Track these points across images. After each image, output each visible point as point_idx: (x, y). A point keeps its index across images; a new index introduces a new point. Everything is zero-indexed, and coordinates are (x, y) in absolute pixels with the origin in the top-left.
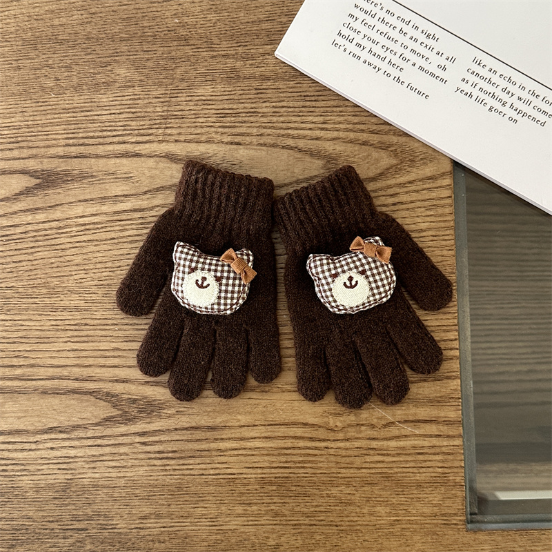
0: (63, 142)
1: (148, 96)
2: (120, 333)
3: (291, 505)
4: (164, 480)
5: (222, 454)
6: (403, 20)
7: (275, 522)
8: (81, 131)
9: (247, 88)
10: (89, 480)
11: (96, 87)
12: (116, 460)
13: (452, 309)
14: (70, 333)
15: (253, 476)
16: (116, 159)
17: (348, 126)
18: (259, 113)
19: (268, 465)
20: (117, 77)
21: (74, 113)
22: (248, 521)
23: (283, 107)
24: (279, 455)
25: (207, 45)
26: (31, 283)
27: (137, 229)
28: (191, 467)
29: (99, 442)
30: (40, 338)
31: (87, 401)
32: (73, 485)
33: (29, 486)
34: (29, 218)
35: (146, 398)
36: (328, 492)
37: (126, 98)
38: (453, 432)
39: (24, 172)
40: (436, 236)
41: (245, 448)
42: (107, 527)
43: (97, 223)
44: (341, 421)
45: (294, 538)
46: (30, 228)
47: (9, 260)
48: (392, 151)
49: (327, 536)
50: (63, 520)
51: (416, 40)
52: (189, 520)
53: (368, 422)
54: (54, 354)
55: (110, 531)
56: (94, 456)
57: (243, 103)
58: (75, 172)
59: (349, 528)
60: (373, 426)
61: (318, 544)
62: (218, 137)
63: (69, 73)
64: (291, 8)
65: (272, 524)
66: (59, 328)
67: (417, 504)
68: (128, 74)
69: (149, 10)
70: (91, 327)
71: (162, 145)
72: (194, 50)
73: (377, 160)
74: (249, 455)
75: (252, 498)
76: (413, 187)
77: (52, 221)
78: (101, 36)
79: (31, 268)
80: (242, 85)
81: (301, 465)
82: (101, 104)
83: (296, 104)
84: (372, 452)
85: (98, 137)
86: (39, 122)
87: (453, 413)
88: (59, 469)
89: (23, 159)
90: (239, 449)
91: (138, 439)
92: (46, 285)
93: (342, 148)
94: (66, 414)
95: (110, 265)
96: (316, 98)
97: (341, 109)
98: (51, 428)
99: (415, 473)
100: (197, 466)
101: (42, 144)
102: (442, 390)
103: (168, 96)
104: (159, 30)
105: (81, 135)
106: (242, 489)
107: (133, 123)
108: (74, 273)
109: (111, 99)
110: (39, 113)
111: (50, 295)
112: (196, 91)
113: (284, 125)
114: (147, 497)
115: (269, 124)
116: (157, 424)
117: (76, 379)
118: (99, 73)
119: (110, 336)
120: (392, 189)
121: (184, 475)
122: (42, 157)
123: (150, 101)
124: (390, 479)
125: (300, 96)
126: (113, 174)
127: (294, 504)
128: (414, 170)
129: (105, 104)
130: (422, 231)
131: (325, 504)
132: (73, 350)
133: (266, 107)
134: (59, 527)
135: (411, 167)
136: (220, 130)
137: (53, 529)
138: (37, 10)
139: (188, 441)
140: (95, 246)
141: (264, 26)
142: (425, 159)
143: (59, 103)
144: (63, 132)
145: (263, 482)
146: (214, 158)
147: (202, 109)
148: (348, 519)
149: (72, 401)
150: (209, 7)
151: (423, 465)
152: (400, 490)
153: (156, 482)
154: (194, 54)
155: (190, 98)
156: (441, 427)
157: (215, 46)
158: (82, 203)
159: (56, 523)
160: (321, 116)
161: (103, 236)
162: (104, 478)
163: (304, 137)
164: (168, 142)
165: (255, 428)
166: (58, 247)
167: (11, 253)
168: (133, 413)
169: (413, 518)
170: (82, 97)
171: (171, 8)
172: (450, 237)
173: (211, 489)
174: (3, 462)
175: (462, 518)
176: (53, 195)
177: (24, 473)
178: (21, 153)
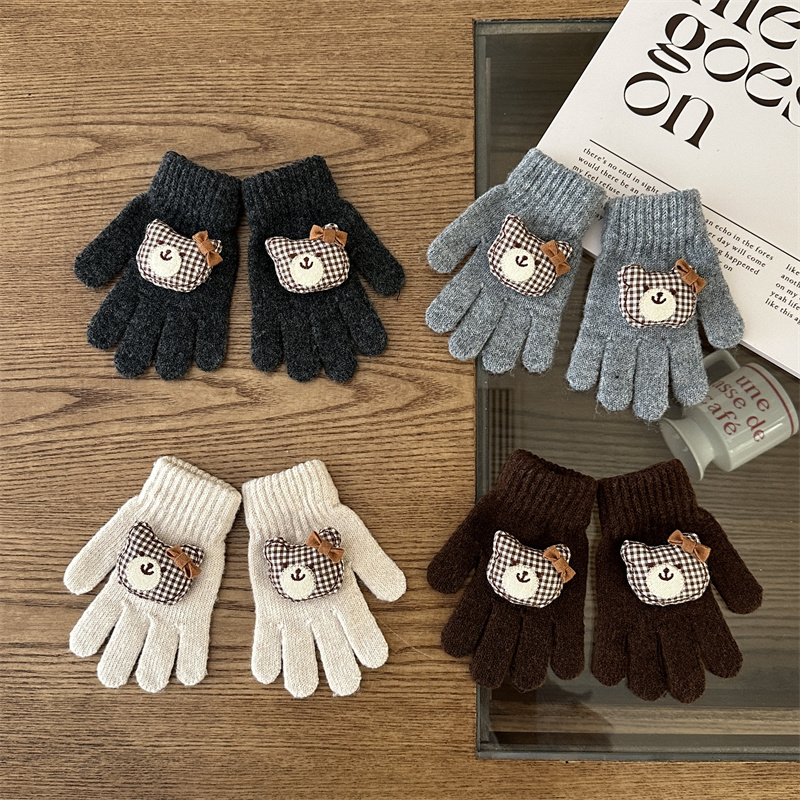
0: (104, 363)
3: (306, 727)
7: (289, 745)
10: (108, 695)
15: (270, 697)
22: (262, 743)
26: (64, 498)
27: (170, 449)
28: (209, 686)
32: (92, 700)
33: (48, 699)
34: (66, 435)
36: (342, 715)
39: (64, 390)
40: (457, 466)
42: (123, 744)
43: (132, 442)
45: (307, 761)
46: (66, 444)
47: (44, 475)
48: (419, 384)
49: (340, 760)
50: (80, 735)
52: (204, 740)
55: (126, 747)
58: (114, 392)
59: (361, 752)
65: (285, 747)
67: (429, 730)
73: (405, 392)
75: (267, 719)
76: (438, 419)
77: (88, 439)
79: (66, 483)
84: (388, 677)
88: (79, 683)
89: (64, 377)
92: (78, 501)
93: (372, 379)
99: (429, 699)
100: (215, 685)
101: (84, 364)
106: (259, 710)
108: (106, 490)
111: (81, 511)
114: (163, 715)
120: (418, 420)
121: (201, 693)
122: (83, 376)
124: (404, 704)
126: (151, 395)
127: (309, 727)
128: (440, 403)
130: (445, 460)
131: (338, 728)
134: (76, 742)
135: (437, 400)
137: (69, 744)
138: (87, 237)
140: (129, 463)
145: (280, 703)
148: (361, 743)
151: (437, 691)
152: (413, 715)
158: (118, 422)
159: (73, 738)
161: (137, 454)
162: (123, 694)
166: (91, 464)
167: (46, 468)
169: (424, 744)
172: (471, 468)
173: (228, 709)
174: (24, 674)
175: (472, 745)
176: (92, 414)
177: (45, 686)
178: (62, 372)
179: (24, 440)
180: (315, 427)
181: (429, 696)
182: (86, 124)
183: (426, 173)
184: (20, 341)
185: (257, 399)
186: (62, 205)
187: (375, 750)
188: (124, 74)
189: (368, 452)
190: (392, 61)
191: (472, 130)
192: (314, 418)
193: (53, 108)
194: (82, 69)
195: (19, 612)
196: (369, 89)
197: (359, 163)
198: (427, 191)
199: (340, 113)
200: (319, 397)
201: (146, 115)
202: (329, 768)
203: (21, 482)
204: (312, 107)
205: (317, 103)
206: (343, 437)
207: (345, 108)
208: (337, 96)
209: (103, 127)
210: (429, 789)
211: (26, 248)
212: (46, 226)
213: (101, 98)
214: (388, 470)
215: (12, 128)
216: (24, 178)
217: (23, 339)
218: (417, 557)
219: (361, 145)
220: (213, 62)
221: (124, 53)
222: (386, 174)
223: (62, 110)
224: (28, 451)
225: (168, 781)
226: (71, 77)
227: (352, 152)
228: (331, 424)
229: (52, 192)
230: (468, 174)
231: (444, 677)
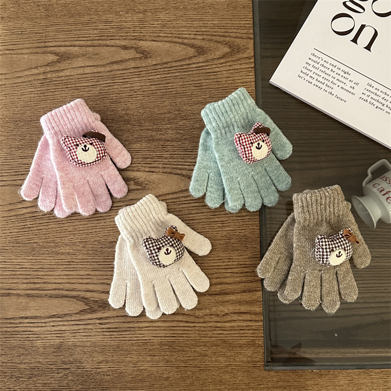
2: (90, 267)
4: (111, 343)
5: (141, 329)
7: (167, 365)
9: (157, 145)
10: (72, 342)
12: (86, 332)
14: (65, 266)
15: (156, 341)
18: (164, 157)
19: (164, 335)
22: (153, 365)
23: (176, 154)
24: (170, 330)
25: (139, 124)
26: (46, 240)
28: (124, 336)
29: (78, 323)
30: (49, 269)
31: (72, 301)
32: (64, 345)
33: (40, 345)
35: (102, 300)
36: (194, 350)
38: (258, 318)
40: (250, 219)
41: (152, 327)
42: (80, 367)
44: (202, 313)
45: (177, 373)
47: (35, 228)
49: (194, 373)
50: (58, 363)
52: (123, 364)
53: (215, 313)
54: (56, 277)
55: (82, 369)
56: (75, 330)
57: (155, 152)
59: (205, 368)
60: (218, 315)
65: (165, 366)
66: (59, 263)
67: (239, 356)
69: (111, 107)
70: (76, 263)
74: (155, 330)
75: (155, 352)
79: (47, 233)
80: (155, 143)
81: (181, 335)
83: (181, 153)
84: (217, 329)
87: (258, 309)
88: (56, 337)
90: (150, 327)
91: (98, 321)
92: (53, 242)
94: (61, 308)
95: (86, 231)
96: (192, 150)
98: (53, 315)
99: (239, 340)
100: (128, 335)
102: (253, 297)
104: (115, 116)
106: (151, 348)
108: (68, 236)
111: (56, 247)
112: (132, 146)
113: (176, 163)
114: (101, 352)
115: (168, 163)
116: (108, 313)
117: (67, 290)
119: (85, 268)
121: (121, 340)
124: (226, 343)
125: (184, 149)
127: (177, 356)
130: (243, 216)
131: (193, 356)
132: (66, 275)
133: (167, 154)
134: (55, 367)
136: (144, 165)
137: (52, 369)
138: (55, 105)
139: (123, 322)
140: (79, 222)
141: (167, 116)
145: (161, 344)
146: (141, 179)
147: (135, 155)
148: (205, 364)
149: (64, 301)
150: (140, 106)
151: (243, 335)
152: (231, 348)
153: (106, 344)
154: (132, 128)
156: (252, 316)
157: (142, 125)
159: (53, 365)
162: (80, 341)
163: (186, 169)
166: (60, 222)
167: (37, 225)
168: (96, 308)
169: (237, 363)
171: (121, 106)
172: (257, 220)
173: (135, 348)
174: (28, 333)
175: (262, 363)
177: (38, 339)
179: (25, 211)
180: (175, 200)
181: (239, 338)
182: (52, 47)
183: (229, 68)
184: (21, 160)
185: (145, 187)
186: (41, 89)
187: (211, 367)
188: (71, 20)
189: (203, 213)
190: (210, 11)
191: (253, 45)
192: (175, 196)
193: (34, 39)
194: (49, 18)
195: (23, 300)
196: (199, 25)
197: (194, 63)
198: (230, 77)
199: (184, 38)
200: (177, 185)
201: (83, 42)
202: (188, 377)
203: (24, 233)
204: (169, 35)
205: (172, 33)
206: (190, 205)
207: (186, 36)
208: (182, 29)
209: (61, 48)
210: (241, 387)
211: (23, 112)
212: (33, 100)
213: (60, 33)
214: (214, 222)
215: (13, 50)
216: (21, 75)
217: (23, 159)
218: (230, 267)
219: (195, 54)
220: (117, 13)
221: (70, 9)
222: (208, 69)
223: (39, 40)
224: (27, 216)
225: (104, 386)
226: (43, 22)
227: (190, 58)
228: (184, 199)
229: (35, 82)
230: (251, 68)
231: (246, 328)
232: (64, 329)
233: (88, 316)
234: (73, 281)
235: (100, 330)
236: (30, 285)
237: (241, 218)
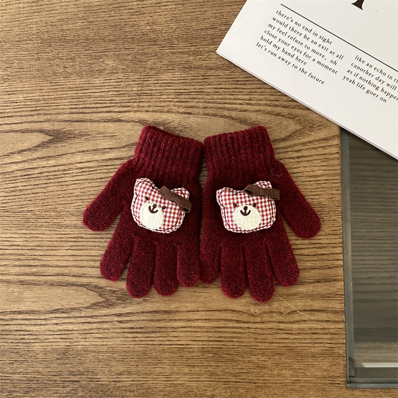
0: (68, 111)
1: (127, 80)
2: (105, 244)
3: (223, 367)
4: (134, 348)
5: (174, 330)
6: (307, 29)
7: (211, 380)
8: (81, 103)
9: (196, 75)
10: (82, 347)
11: (92, 73)
12: (101, 333)
13: (339, 231)
14: (71, 244)
15: (196, 346)
16: (105, 123)
17: (267, 102)
18: (205, 92)
19: (207, 339)
20: (107, 67)
21: (76, 90)
22: (192, 378)
23: (221, 88)
24: (215, 332)
25: (170, 45)
26: (44, 208)
28: (152, 339)
29: (89, 320)
30: (50, 246)
31: (82, 291)
32: (71, 350)
33: (40, 350)
34: (44, 163)
35: (122, 290)
36: (249, 359)
37: (113, 81)
38: (337, 318)
39: (41, 131)
40: (327, 180)
41: (191, 327)
42: (93, 380)
43: (91, 167)
44: (259, 309)
45: (225, 391)
46: (44, 170)
47: (29, 192)
48: (297, 120)
49: (248, 390)
50: (63, 374)
51: (316, 43)
52: (151, 376)
53: (278, 310)
54: (59, 258)
55: (96, 383)
56: (85, 330)
57: (193, 85)
58: (77, 132)
59: (263, 385)
60: (281, 313)
61: (241, 395)
62: (176, 109)
63: (73, 63)
64: (228, 20)
65: (209, 381)
66: (63, 239)
67: (312, 369)
68: (114, 64)
69: (130, 20)
70: (85, 240)
71: (136, 114)
72: (161, 48)
73: (287, 126)
74: (193, 332)
75: (195, 362)
76: (312, 146)
77: (60, 166)
78: (96, 38)
79: (46, 197)
80: (193, 73)
81: (230, 339)
82: (96, 85)
83: (230, 86)
84: (280, 332)
85: (93, 108)
86: (52, 97)
87: (338, 305)
88: (61, 338)
89: (40, 122)
90: (187, 327)
91: (116, 319)
92: (54, 210)
93: (262, 118)
94: (67, 300)
96: (245, 82)
97: (262, 90)
98: (56, 310)
99: (311, 347)
100: (157, 338)
101: (54, 112)
102: (331, 289)
103: (142, 80)
104: (136, 34)
105: (81, 106)
106: (189, 355)
107: (117, 98)
108: (74, 202)
109: (102, 82)
110: (52, 90)
111: (57, 217)
112: (161, 76)
113: (222, 101)
114: (122, 360)
115: (211, 100)
116: (129, 308)
117: (74, 276)
118: (94, 64)
119: (98, 246)
120: (297, 147)
121: (148, 345)
122: (54, 121)
123: (129, 83)
124: (293, 351)
125: (234, 81)
126: (102, 133)
127: (225, 367)
128: (313, 134)
129: (98, 85)
130: (318, 176)
131: (246, 368)
132: (72, 256)
133: (209, 88)
134: (60, 379)
135: (311, 131)
136: (177, 104)
137: (55, 381)
138: (52, 18)
139: (151, 320)
140: (89, 183)
141: (209, 32)
142: (320, 126)
143: (66, 83)
144: (69, 104)
145: (203, 351)
146: (173, 123)
147: (165, 89)
148: (263, 378)
149: (71, 291)
150: (171, 18)
151: (317, 341)
152: (300, 358)
153: (128, 349)
154: (160, 51)
155: (157, 82)
156: (329, 315)
157: (175, 46)
158: (80, 153)
159: (58, 376)
160: (248, 95)
161: (95, 176)
162: (92, 345)
163: (236, 109)
164: (141, 111)
165: (198, 312)
166: (63, 184)
167: (31, 187)
168: (113, 301)
169: (308, 379)
170: (82, 80)
171: (145, 19)
172: (337, 181)
173: (167, 355)
174: (22, 333)
175: (343, 379)
176: (61, 148)
177: (37, 341)
178: (39, 118)
179: (14, 167)
181: (311, 345)
184: (7, 96)
187: (273, 383)
195: (16, 289)
203: (14, 197)
211: (8, 29)
212: (22, 12)
217: (9, 94)
224: (17, 175)
231: (321, 332)
232: (70, 329)
233: (103, 312)
234: (81, 264)
235: (119, 331)
236: (23, 268)
237: (314, 179)
